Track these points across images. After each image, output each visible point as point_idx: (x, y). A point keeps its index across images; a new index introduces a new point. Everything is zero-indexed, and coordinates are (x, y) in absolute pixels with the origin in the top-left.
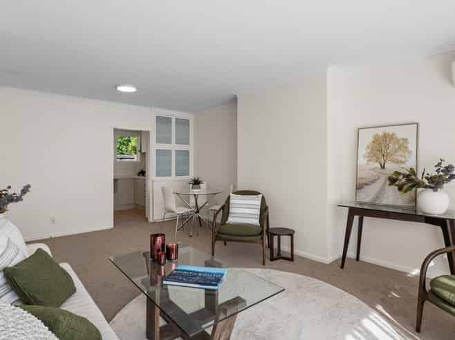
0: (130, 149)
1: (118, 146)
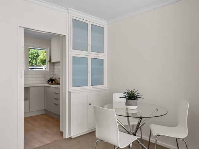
0: (38, 61)
1: (29, 60)
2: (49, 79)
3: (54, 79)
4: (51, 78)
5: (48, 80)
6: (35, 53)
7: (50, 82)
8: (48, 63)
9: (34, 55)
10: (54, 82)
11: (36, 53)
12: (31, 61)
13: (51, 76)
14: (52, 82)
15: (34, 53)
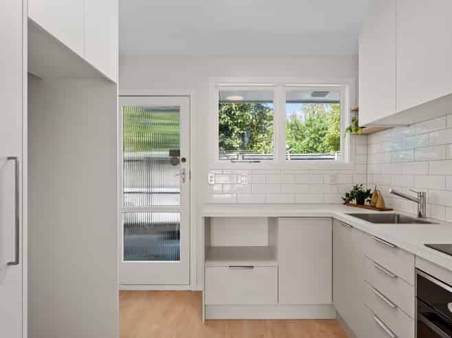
2: (350, 189)
3: (369, 191)
4: (356, 188)
5: (347, 195)
6: (321, 128)
7: (354, 202)
8: (348, 134)
9: (320, 132)
10: (367, 203)
11: (323, 129)
12: (315, 146)
13: (358, 181)
14: (360, 203)
15: (319, 130)
